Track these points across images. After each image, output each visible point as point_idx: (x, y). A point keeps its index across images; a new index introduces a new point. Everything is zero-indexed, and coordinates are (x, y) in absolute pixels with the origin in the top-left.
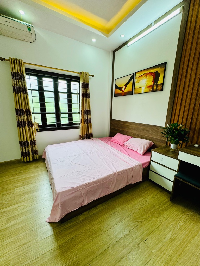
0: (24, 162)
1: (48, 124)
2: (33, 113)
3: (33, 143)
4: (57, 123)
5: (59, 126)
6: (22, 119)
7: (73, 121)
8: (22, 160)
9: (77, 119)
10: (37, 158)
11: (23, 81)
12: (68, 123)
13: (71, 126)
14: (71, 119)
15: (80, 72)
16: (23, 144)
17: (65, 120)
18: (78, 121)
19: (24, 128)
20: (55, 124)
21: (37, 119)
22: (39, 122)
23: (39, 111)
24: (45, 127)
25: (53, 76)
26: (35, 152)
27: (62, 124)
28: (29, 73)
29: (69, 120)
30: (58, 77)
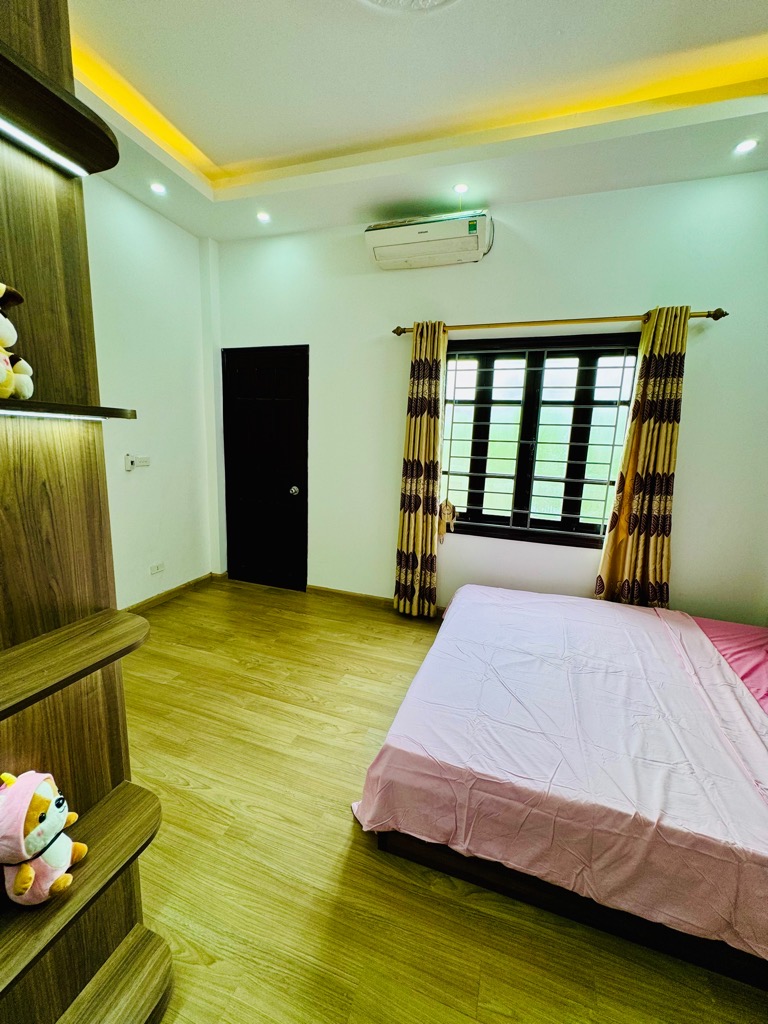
0: (397, 612)
1: (485, 512)
2: (445, 473)
3: (429, 563)
4: (514, 514)
5: (520, 527)
6: (414, 488)
7: (582, 514)
8: (395, 606)
9: (598, 507)
10: (432, 614)
11: (434, 382)
12: (559, 519)
13: (570, 531)
14: (572, 505)
15: (642, 312)
16: (405, 560)
17: (547, 503)
18: (603, 519)
19: (412, 515)
20: (509, 514)
21: (453, 492)
22: (461, 503)
23: (466, 467)
24: (474, 522)
25: (527, 351)
26: (429, 594)
27: (532, 520)
28: (457, 353)
29: (565, 510)
30: (546, 350)
